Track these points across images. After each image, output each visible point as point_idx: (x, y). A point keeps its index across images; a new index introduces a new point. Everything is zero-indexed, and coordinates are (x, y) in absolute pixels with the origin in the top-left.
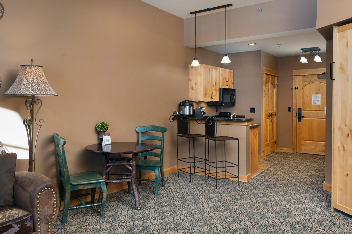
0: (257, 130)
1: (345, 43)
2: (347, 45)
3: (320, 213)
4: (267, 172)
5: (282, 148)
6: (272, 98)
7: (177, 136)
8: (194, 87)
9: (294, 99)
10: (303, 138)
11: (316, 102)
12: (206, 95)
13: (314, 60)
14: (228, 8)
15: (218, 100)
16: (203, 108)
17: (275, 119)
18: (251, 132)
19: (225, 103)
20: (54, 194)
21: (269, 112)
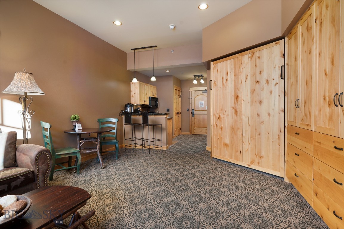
0: (171, 121)
1: (217, 70)
2: (218, 71)
3: (205, 160)
4: (177, 144)
5: (184, 133)
6: (179, 104)
7: (124, 125)
8: (134, 95)
9: (190, 104)
10: (195, 126)
11: (202, 106)
12: (141, 100)
13: (201, 82)
14: (154, 48)
15: (148, 104)
16: (139, 108)
17: (180, 116)
18: (168, 122)
19: (152, 106)
20: (48, 157)
21: (177, 111)
